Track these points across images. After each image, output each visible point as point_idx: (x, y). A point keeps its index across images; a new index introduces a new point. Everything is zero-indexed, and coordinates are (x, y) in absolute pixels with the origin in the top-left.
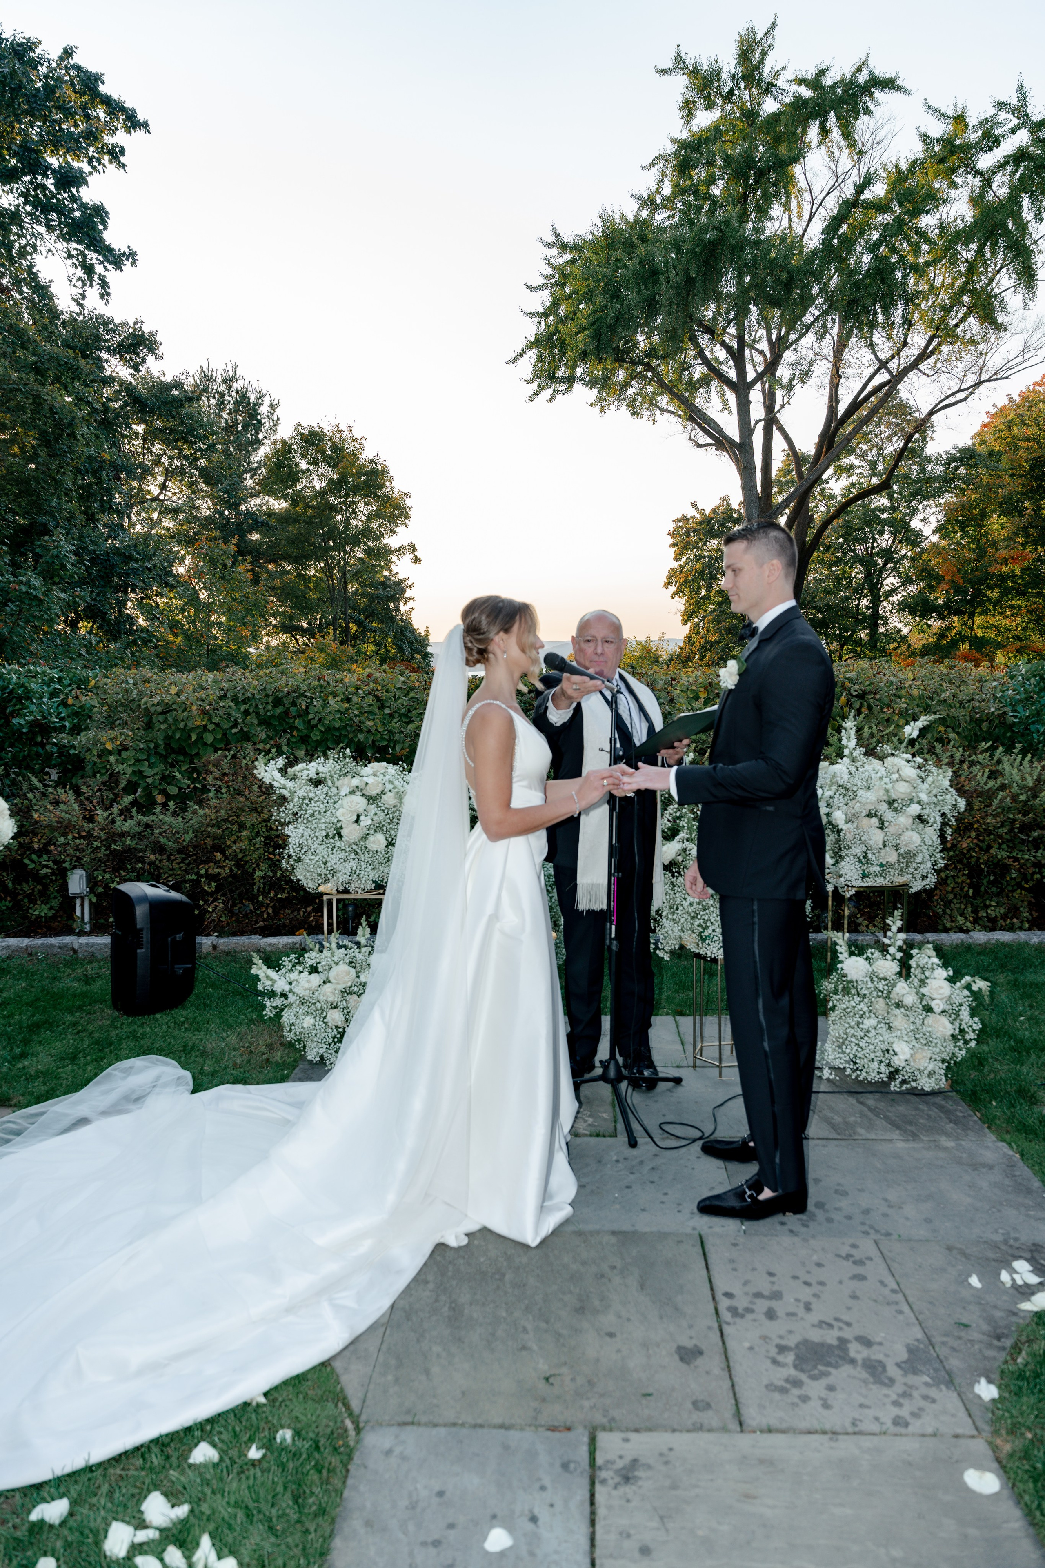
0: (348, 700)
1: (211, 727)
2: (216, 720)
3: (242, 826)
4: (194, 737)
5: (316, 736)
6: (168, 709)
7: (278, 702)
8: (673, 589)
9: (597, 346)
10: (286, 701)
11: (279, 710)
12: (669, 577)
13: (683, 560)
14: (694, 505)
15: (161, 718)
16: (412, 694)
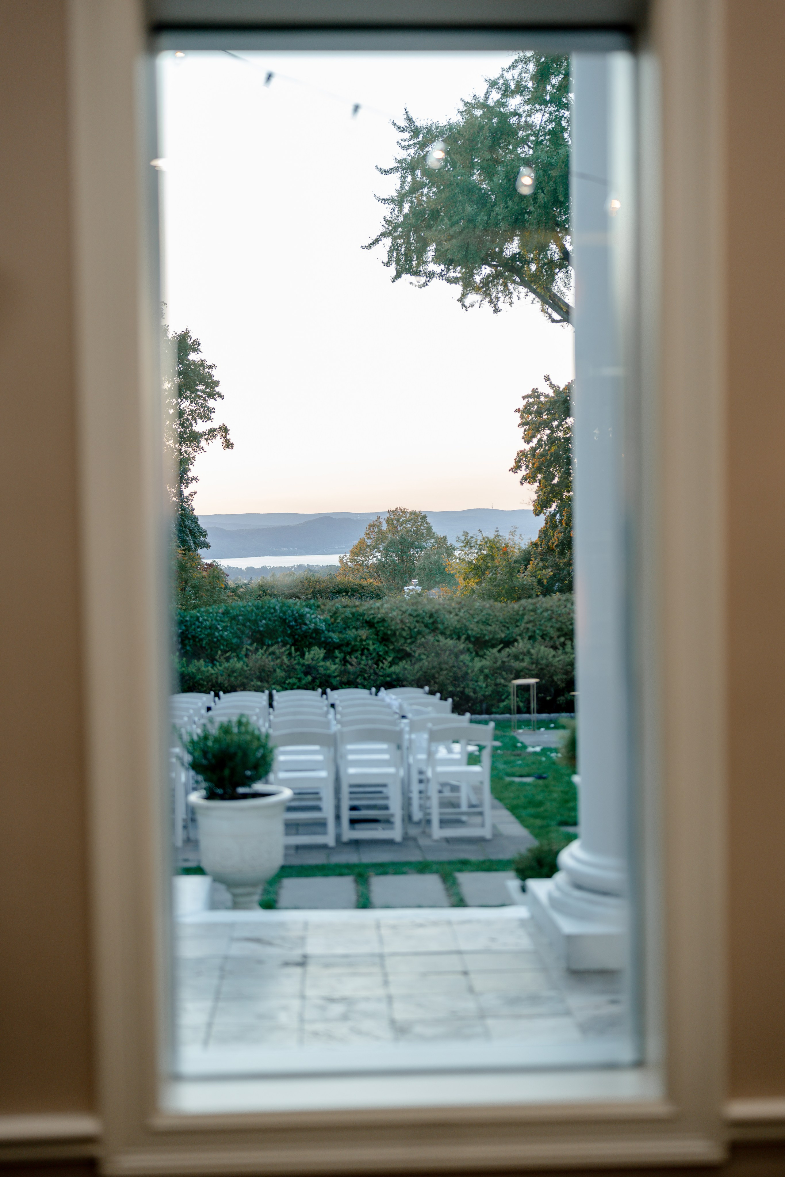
0: (457, 615)
1: (406, 629)
2: (408, 625)
3: (441, 669)
4: (398, 633)
5: (448, 633)
6: (383, 620)
7: (431, 616)
8: (523, 472)
9: (466, 256)
10: (435, 615)
11: (431, 621)
12: (518, 462)
13: (535, 441)
14: (547, 378)
15: (380, 624)
16: (485, 612)
